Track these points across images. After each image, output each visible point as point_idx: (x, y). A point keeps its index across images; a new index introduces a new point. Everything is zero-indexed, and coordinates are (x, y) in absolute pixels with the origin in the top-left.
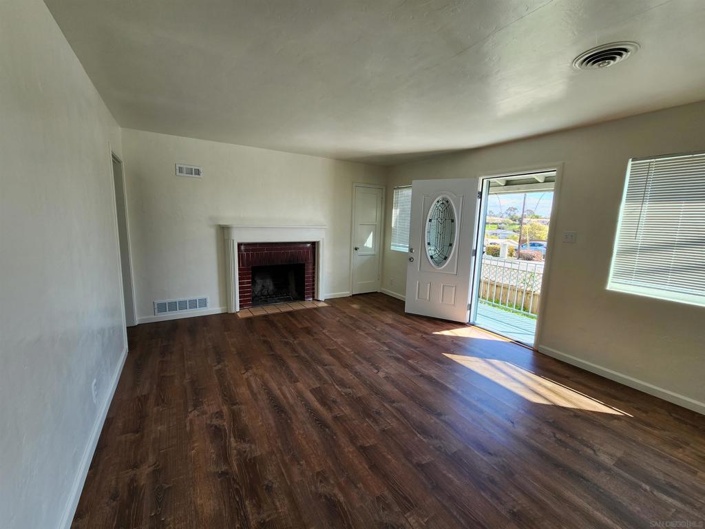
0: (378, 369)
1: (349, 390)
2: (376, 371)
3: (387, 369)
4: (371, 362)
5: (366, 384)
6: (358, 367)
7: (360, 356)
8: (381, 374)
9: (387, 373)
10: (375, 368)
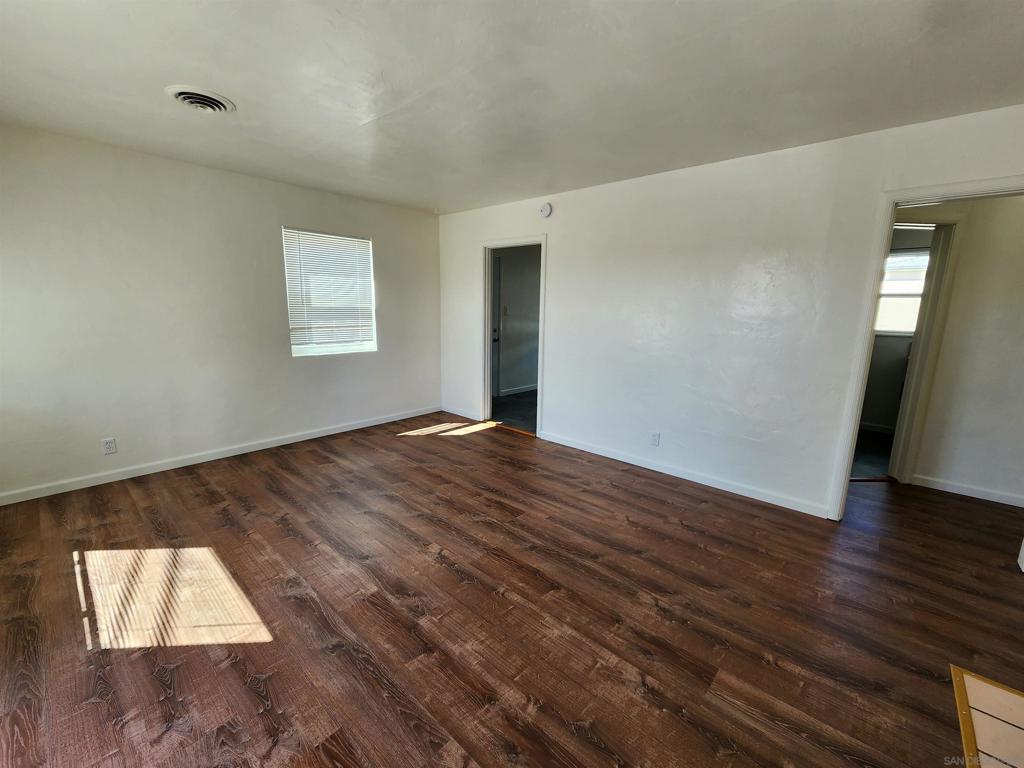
0: (442, 558)
1: (476, 519)
2: (445, 552)
3: (425, 561)
4: (457, 571)
5: (456, 530)
6: (477, 555)
7: (482, 583)
8: (435, 548)
9: (426, 553)
10: (446, 558)
